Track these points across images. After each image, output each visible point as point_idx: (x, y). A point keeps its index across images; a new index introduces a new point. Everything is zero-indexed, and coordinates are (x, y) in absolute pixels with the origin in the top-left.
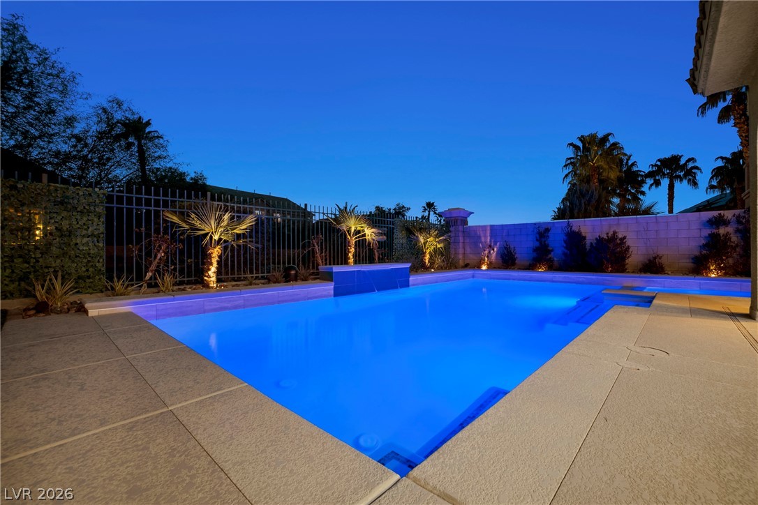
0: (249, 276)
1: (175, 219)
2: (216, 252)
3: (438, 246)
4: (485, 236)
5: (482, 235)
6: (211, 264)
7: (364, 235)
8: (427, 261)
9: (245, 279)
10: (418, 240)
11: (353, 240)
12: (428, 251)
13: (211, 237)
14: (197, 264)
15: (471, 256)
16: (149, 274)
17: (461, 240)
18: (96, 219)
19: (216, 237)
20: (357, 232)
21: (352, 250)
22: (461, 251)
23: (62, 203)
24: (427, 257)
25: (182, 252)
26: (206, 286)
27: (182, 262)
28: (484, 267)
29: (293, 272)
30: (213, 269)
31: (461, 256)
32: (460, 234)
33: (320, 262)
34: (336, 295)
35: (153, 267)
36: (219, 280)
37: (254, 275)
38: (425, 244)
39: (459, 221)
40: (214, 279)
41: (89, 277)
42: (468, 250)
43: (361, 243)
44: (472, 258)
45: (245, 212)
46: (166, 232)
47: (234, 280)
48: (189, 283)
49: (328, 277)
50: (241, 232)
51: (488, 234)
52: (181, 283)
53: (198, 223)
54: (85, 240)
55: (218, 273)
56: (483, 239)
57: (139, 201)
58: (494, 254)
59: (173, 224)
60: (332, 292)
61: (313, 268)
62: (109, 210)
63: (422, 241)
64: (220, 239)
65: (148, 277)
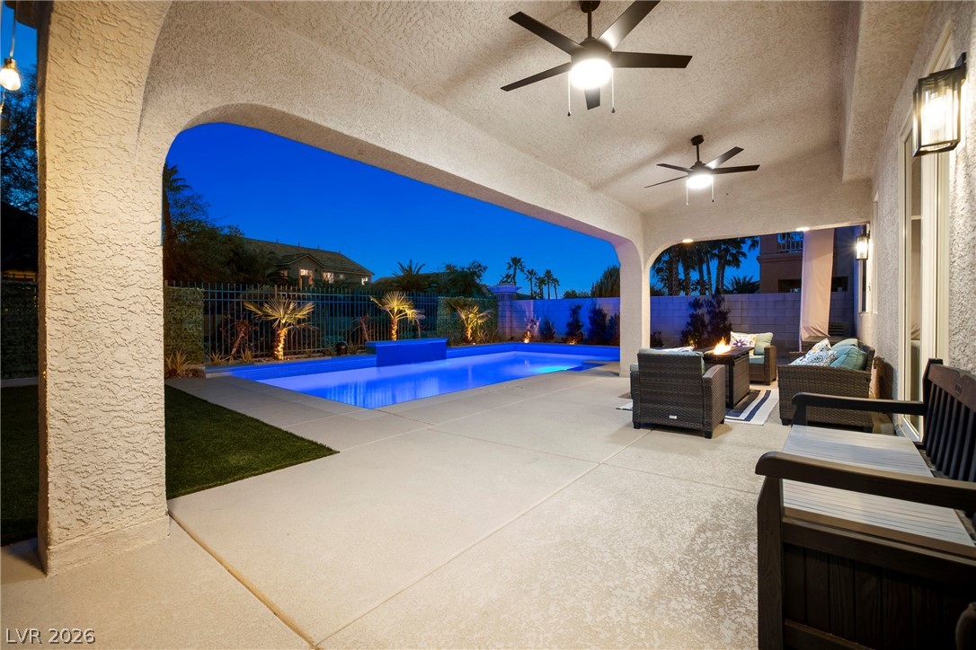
0: (307, 350)
1: (252, 308)
2: (283, 333)
3: (479, 321)
4: (529, 311)
5: (527, 309)
6: (280, 342)
7: (406, 314)
8: (469, 336)
9: (304, 352)
10: (460, 318)
11: (396, 319)
12: (470, 327)
13: (280, 322)
14: (267, 342)
15: (517, 330)
16: (234, 350)
17: (508, 314)
18: (197, 310)
19: (283, 321)
20: (400, 312)
21: (395, 327)
22: (507, 325)
23: (176, 300)
24: (470, 331)
25: (256, 332)
26: (276, 358)
27: (256, 340)
28: (526, 341)
29: (343, 347)
30: (281, 345)
31: (507, 330)
32: (507, 308)
33: (367, 338)
34: (378, 366)
35: (236, 345)
36: (285, 354)
37: (312, 350)
38: (467, 319)
39: (506, 297)
40: (282, 353)
41: (193, 352)
42: (515, 324)
43: (404, 322)
44: (518, 332)
45: (304, 299)
46: (244, 318)
47: (295, 354)
48: (261, 356)
49: (372, 350)
50: (302, 317)
51: (532, 309)
52: (256, 356)
53: (270, 311)
54: (191, 326)
55: (284, 349)
56: (527, 313)
57: (225, 295)
58: (536, 328)
59: (251, 312)
60: (375, 363)
61: (361, 343)
62: (206, 303)
63: (464, 317)
64: (286, 322)
65: (233, 352)
